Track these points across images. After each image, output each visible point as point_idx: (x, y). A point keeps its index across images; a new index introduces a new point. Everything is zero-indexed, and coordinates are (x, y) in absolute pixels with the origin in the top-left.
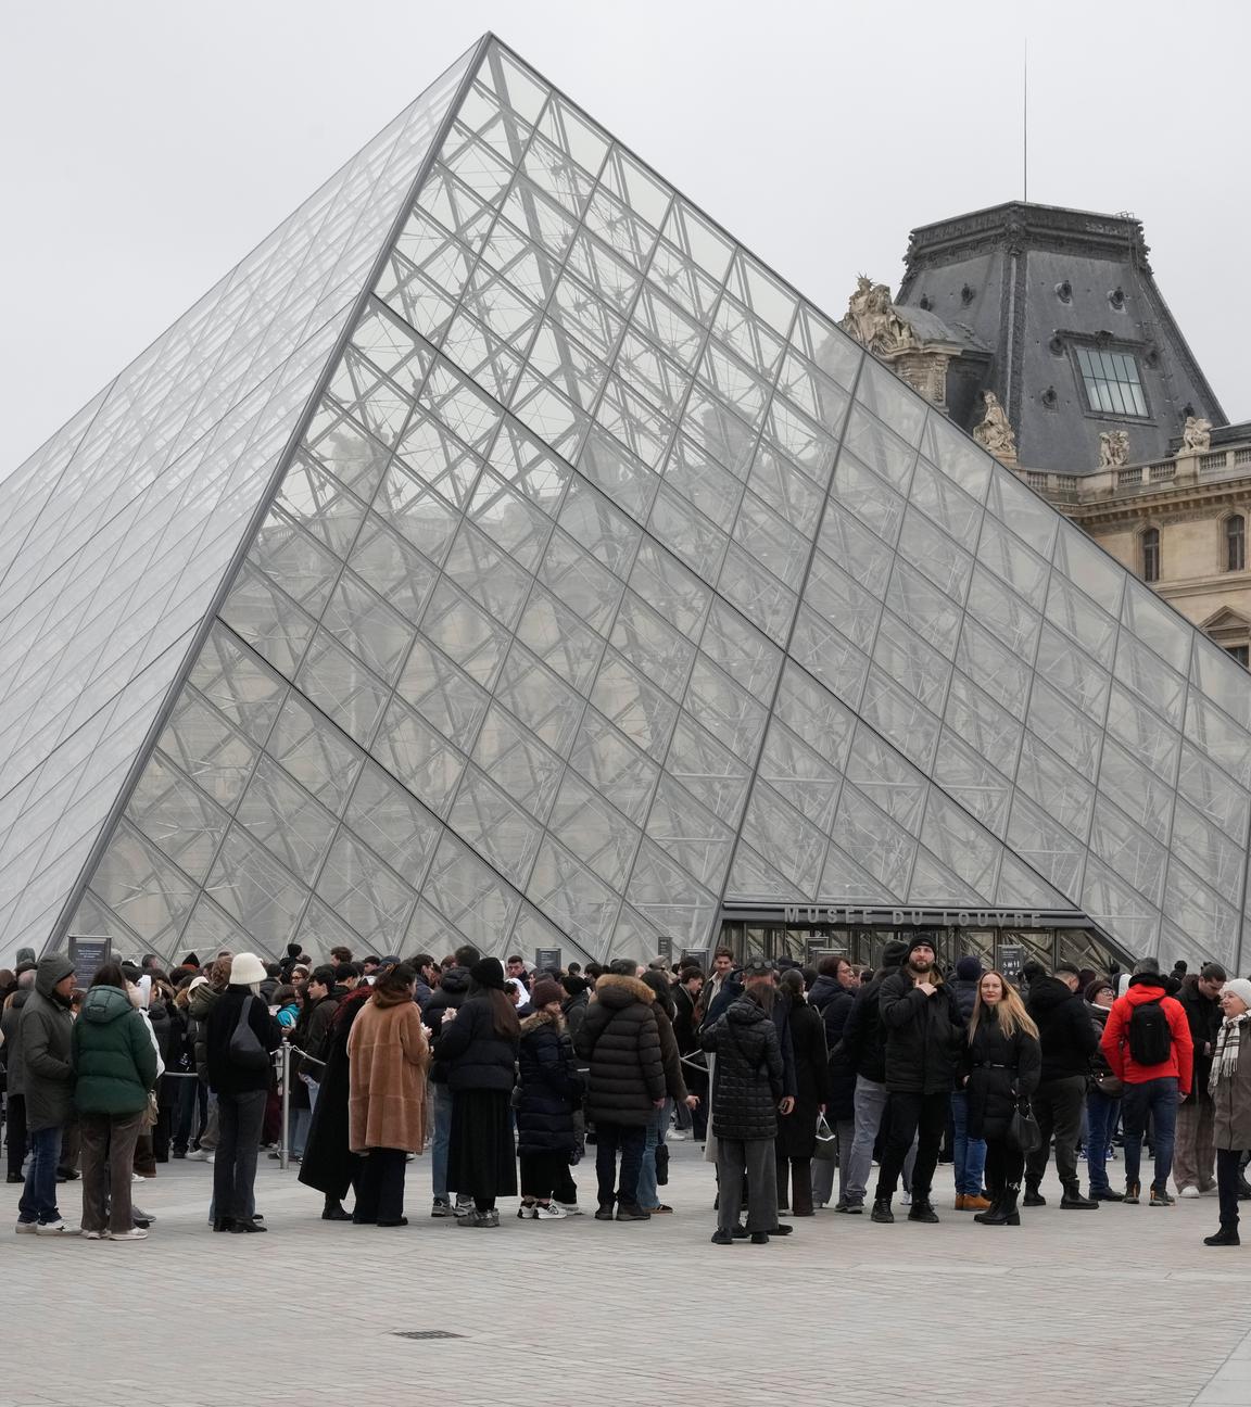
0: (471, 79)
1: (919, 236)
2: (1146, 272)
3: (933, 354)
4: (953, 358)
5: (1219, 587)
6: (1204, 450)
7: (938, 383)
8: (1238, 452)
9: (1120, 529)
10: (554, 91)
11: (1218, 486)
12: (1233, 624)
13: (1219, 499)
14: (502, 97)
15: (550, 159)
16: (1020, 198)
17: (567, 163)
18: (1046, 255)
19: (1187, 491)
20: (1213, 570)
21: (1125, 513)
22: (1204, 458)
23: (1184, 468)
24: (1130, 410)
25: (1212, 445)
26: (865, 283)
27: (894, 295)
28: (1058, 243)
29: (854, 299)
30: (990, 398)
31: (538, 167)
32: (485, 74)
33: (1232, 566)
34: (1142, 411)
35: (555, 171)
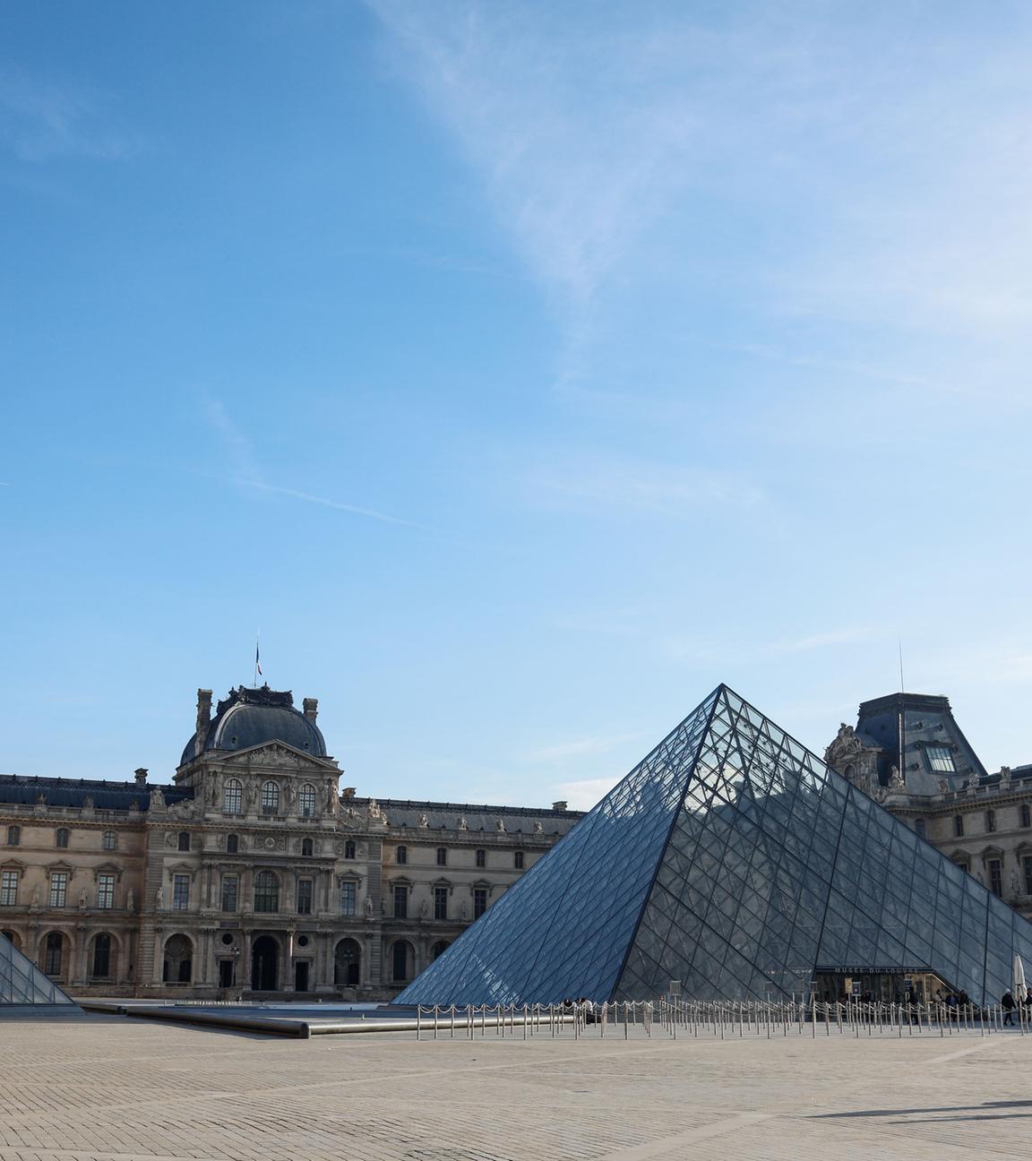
0: (717, 700)
1: (863, 706)
2: (951, 717)
3: (871, 752)
4: (878, 752)
5: (986, 838)
6: (977, 786)
7: (873, 762)
8: (990, 787)
9: (947, 816)
10: (744, 702)
11: (984, 800)
12: (992, 852)
13: (984, 805)
14: (727, 703)
15: (743, 723)
16: (901, 692)
17: (748, 723)
18: (912, 712)
19: (971, 802)
20: (984, 831)
21: (948, 811)
22: (978, 789)
23: (970, 792)
24: (949, 770)
25: (980, 784)
26: (843, 725)
27: (854, 729)
28: (917, 708)
29: (839, 731)
30: (894, 768)
31: (740, 726)
32: (722, 698)
33: (991, 831)
34: (953, 770)
35: (745, 726)
